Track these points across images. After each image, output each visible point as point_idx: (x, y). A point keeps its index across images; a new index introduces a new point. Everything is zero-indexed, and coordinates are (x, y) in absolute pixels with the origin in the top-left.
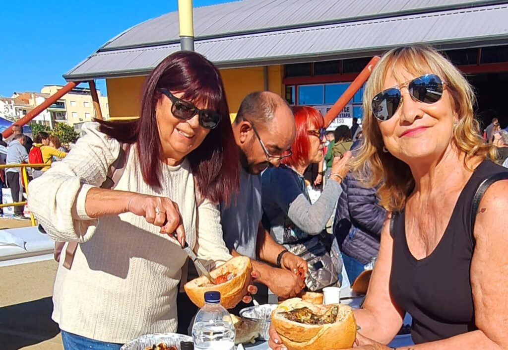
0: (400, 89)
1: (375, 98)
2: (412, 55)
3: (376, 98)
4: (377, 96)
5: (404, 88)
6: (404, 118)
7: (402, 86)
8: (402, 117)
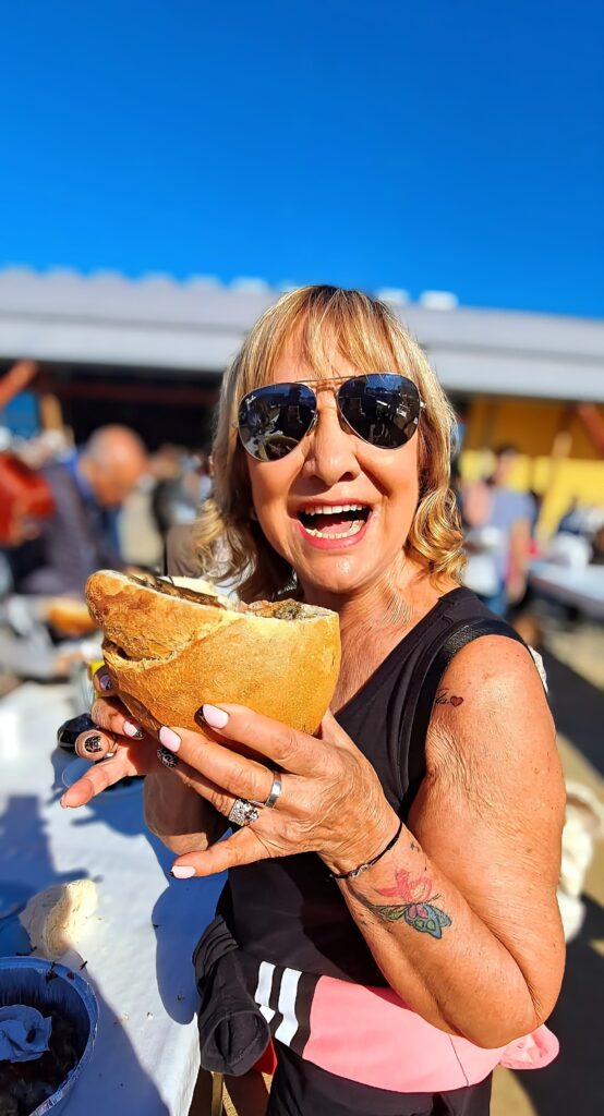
0: (318, 391)
1: (249, 397)
2: (359, 309)
3: (253, 398)
4: (254, 393)
5: (325, 393)
6: (314, 467)
7: (323, 387)
8: (308, 463)
